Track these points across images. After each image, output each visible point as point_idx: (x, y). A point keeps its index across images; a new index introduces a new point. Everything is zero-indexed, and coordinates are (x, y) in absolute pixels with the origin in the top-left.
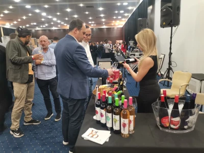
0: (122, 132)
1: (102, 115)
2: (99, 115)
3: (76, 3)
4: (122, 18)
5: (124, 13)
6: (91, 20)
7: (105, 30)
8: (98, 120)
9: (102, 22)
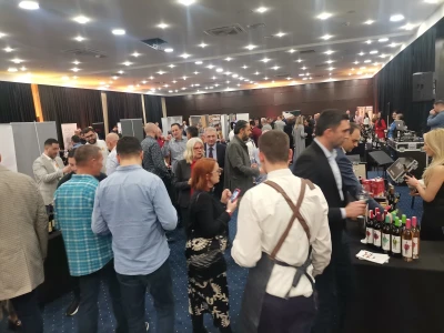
0: (404, 255)
1: (376, 236)
2: (371, 236)
3: (283, 49)
4: (373, 62)
5: (380, 54)
6: (305, 72)
7: (332, 85)
8: (370, 242)
9: (328, 72)
